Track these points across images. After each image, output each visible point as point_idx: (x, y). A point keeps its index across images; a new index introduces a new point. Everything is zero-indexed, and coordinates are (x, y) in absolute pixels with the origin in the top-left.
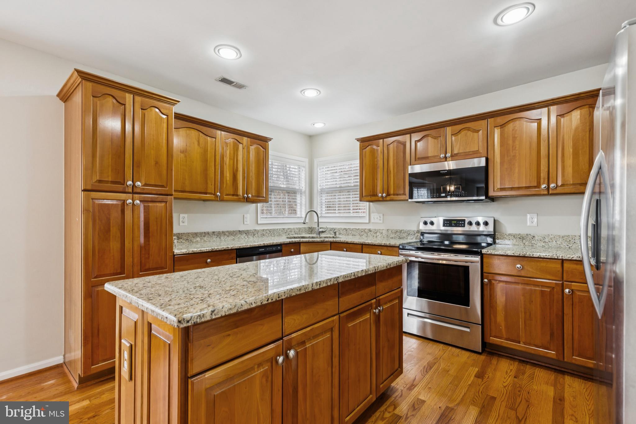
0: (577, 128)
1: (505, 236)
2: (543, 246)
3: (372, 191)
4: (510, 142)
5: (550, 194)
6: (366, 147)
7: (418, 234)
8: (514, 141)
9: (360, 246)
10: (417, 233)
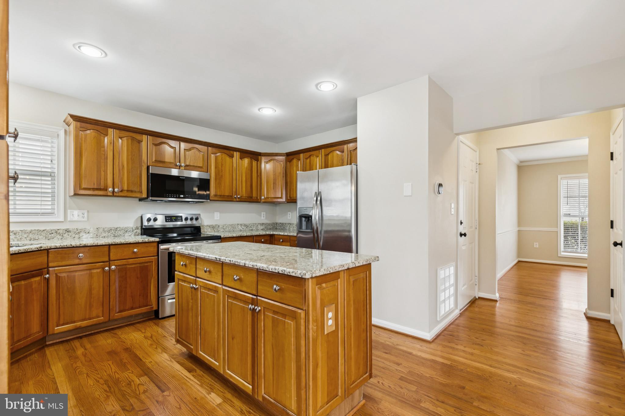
0: (247, 168)
1: (205, 227)
2: (223, 231)
3: (97, 184)
4: (220, 167)
5: (237, 201)
6: (86, 129)
7: (137, 231)
8: (222, 167)
9: (107, 247)
10: (135, 229)
